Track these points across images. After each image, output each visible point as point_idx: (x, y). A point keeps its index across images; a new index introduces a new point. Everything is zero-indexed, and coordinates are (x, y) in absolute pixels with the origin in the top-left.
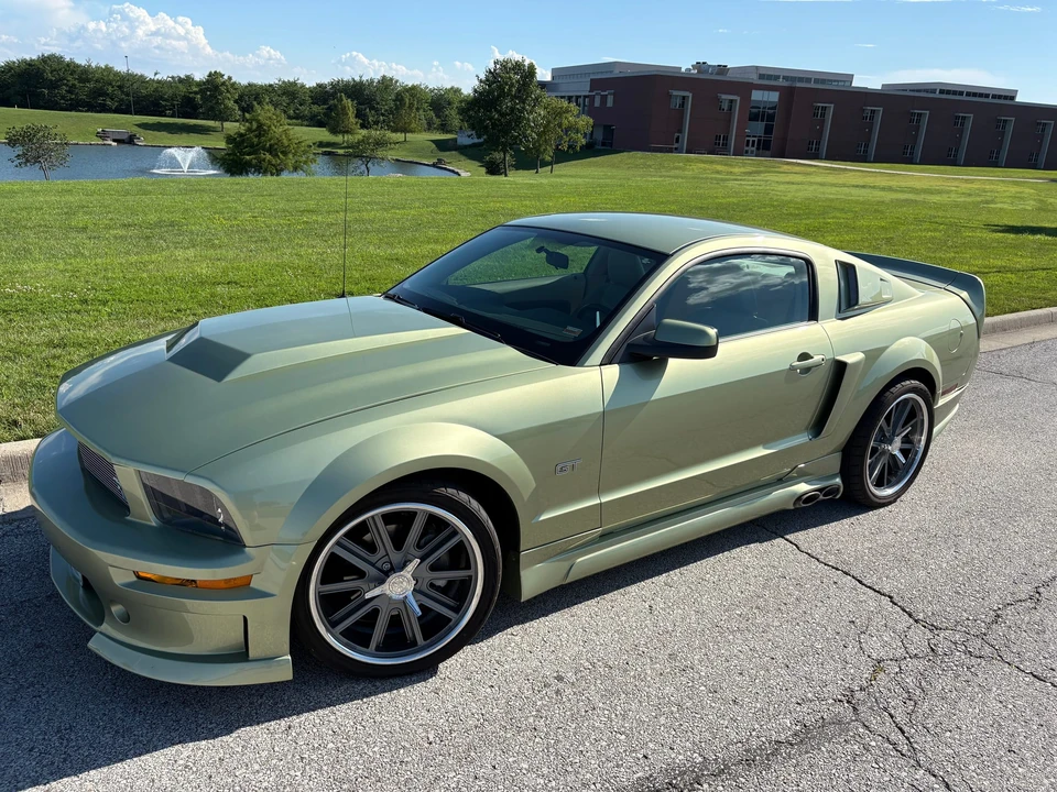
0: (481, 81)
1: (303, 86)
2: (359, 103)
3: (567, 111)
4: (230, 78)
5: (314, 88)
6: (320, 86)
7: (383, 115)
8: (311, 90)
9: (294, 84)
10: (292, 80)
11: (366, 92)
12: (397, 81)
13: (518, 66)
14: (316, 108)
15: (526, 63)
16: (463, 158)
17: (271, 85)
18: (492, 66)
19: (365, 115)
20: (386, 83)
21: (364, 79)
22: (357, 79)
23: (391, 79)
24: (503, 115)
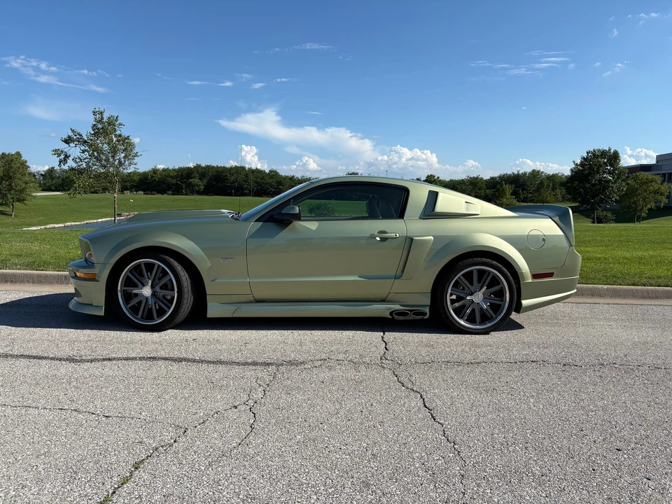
0: (577, 165)
1: (482, 179)
2: (516, 187)
3: (652, 181)
4: (438, 178)
5: (489, 180)
6: (492, 178)
7: (531, 193)
8: (486, 181)
9: (477, 178)
10: (475, 176)
11: (522, 180)
12: (542, 172)
13: (604, 154)
14: (488, 191)
15: (612, 151)
16: (582, 217)
17: (463, 180)
18: (585, 155)
19: (519, 194)
20: (535, 174)
21: (520, 172)
22: (516, 173)
23: (539, 171)
24: (594, 185)
